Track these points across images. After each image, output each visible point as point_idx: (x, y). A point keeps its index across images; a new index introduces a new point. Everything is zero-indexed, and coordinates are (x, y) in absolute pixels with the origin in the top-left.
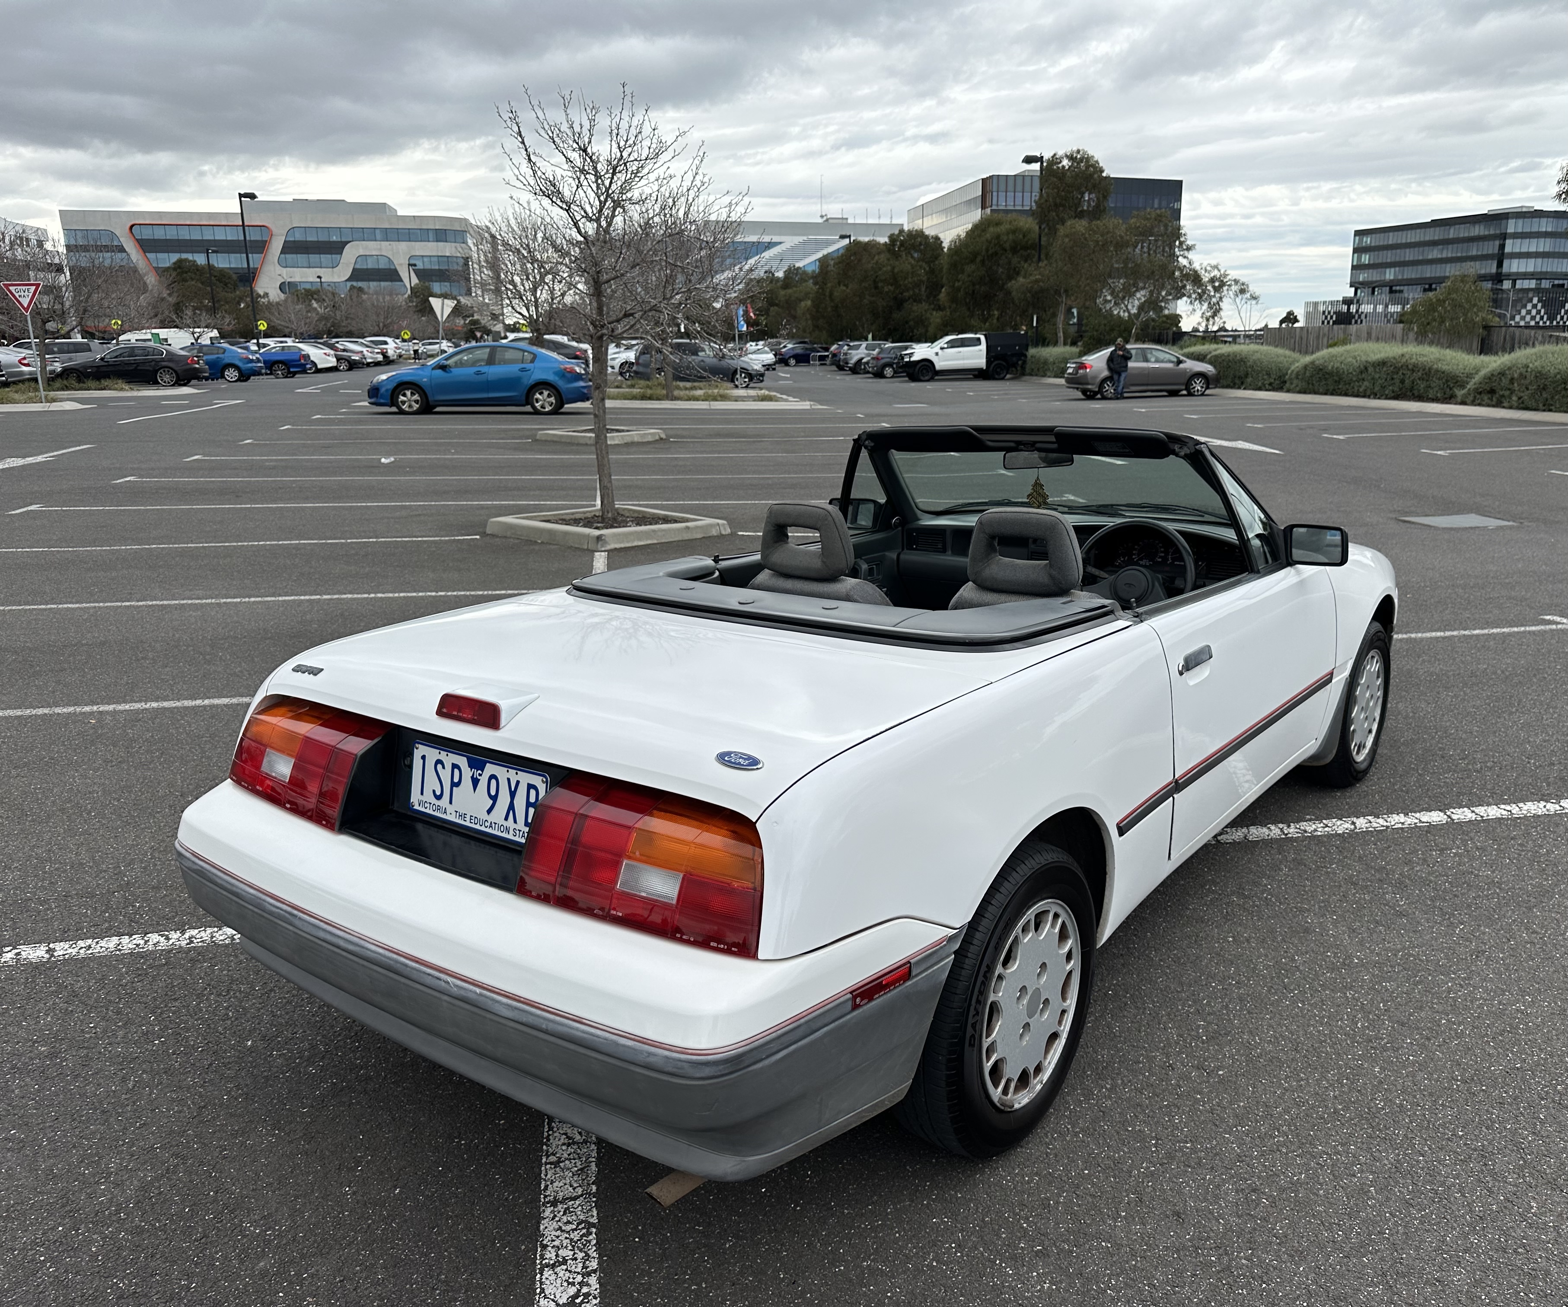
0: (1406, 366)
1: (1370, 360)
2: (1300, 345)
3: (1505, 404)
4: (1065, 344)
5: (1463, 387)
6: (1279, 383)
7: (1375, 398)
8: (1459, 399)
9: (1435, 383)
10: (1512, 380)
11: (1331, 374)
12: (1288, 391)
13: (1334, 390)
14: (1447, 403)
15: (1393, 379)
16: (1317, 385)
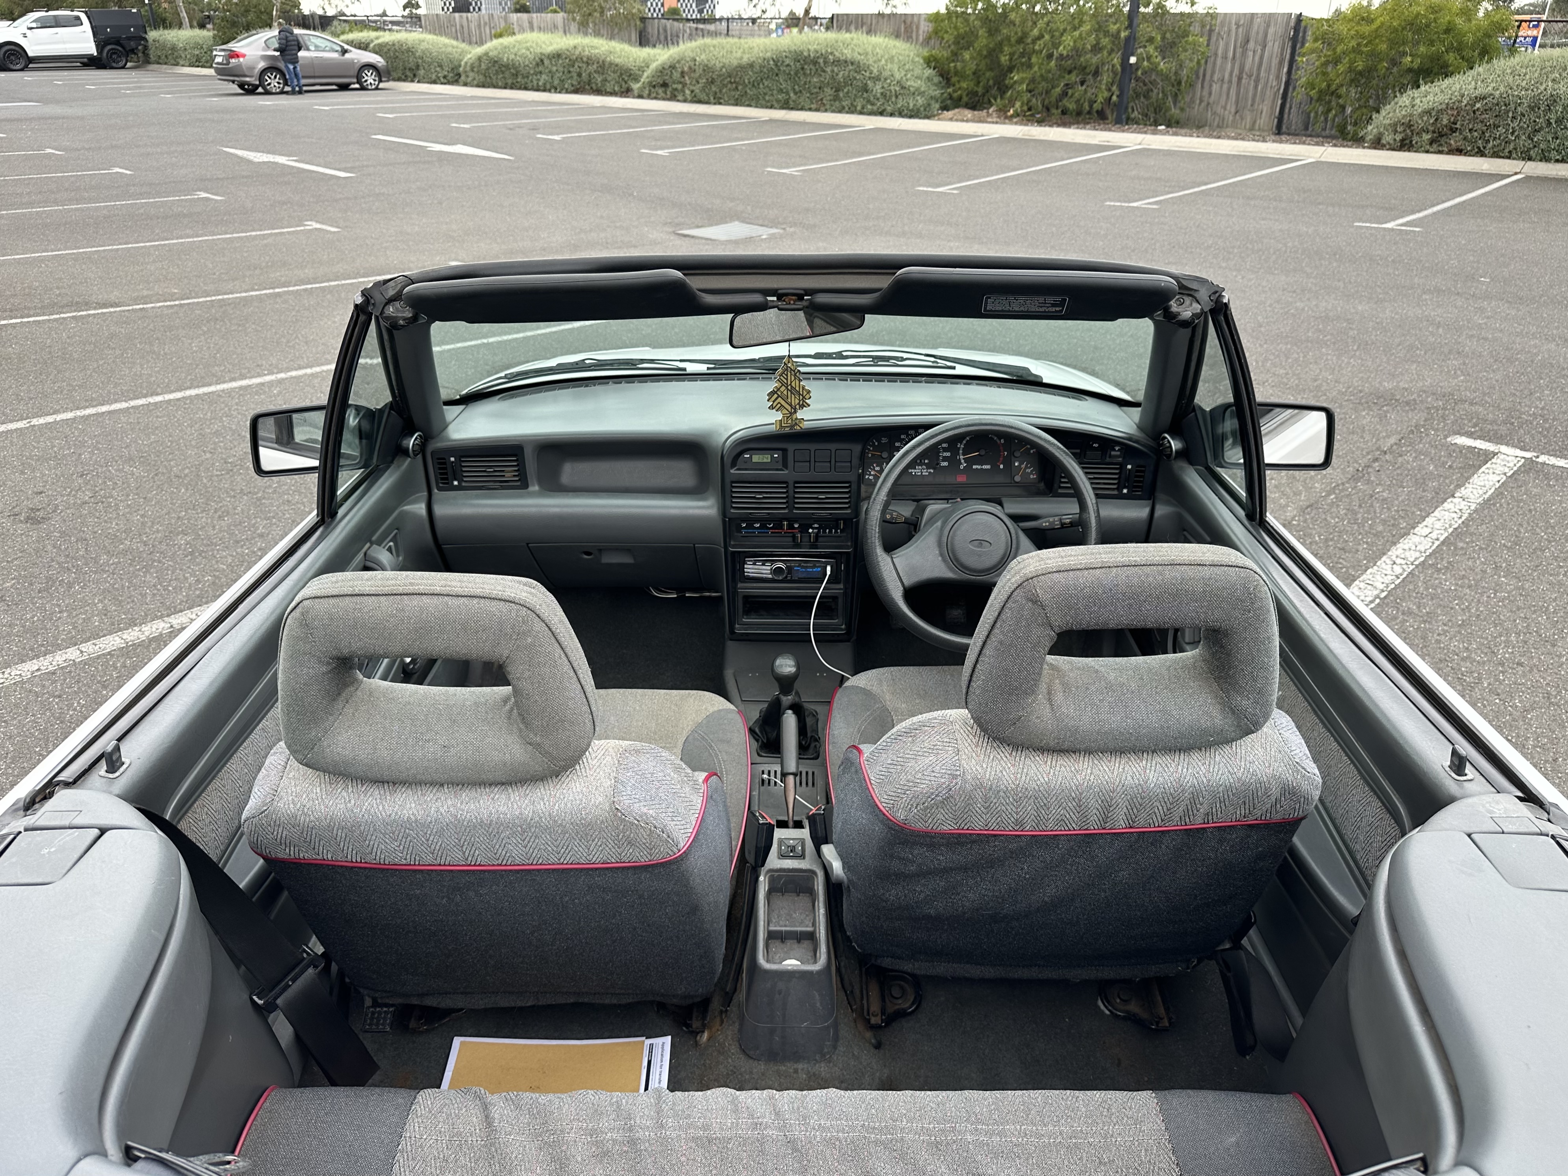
0: (580, 58)
1: (544, 51)
2: (462, 33)
3: (680, 98)
4: (192, 27)
5: (636, 79)
6: (454, 77)
7: (556, 92)
8: (636, 93)
9: (611, 76)
10: (683, 74)
11: (507, 66)
12: (465, 84)
13: (513, 84)
14: (625, 97)
15: (569, 72)
16: (494, 78)
